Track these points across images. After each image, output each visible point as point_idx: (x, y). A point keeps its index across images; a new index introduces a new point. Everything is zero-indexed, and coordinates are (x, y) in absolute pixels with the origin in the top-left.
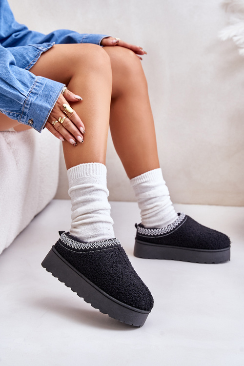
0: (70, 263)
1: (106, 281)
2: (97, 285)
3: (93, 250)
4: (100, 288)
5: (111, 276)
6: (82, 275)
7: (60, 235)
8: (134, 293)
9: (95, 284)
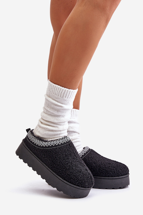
0: (35, 154)
1: (60, 170)
2: (54, 172)
3: (51, 147)
4: (57, 174)
5: (64, 166)
6: (44, 164)
7: (28, 132)
8: (80, 178)
9: (53, 171)
